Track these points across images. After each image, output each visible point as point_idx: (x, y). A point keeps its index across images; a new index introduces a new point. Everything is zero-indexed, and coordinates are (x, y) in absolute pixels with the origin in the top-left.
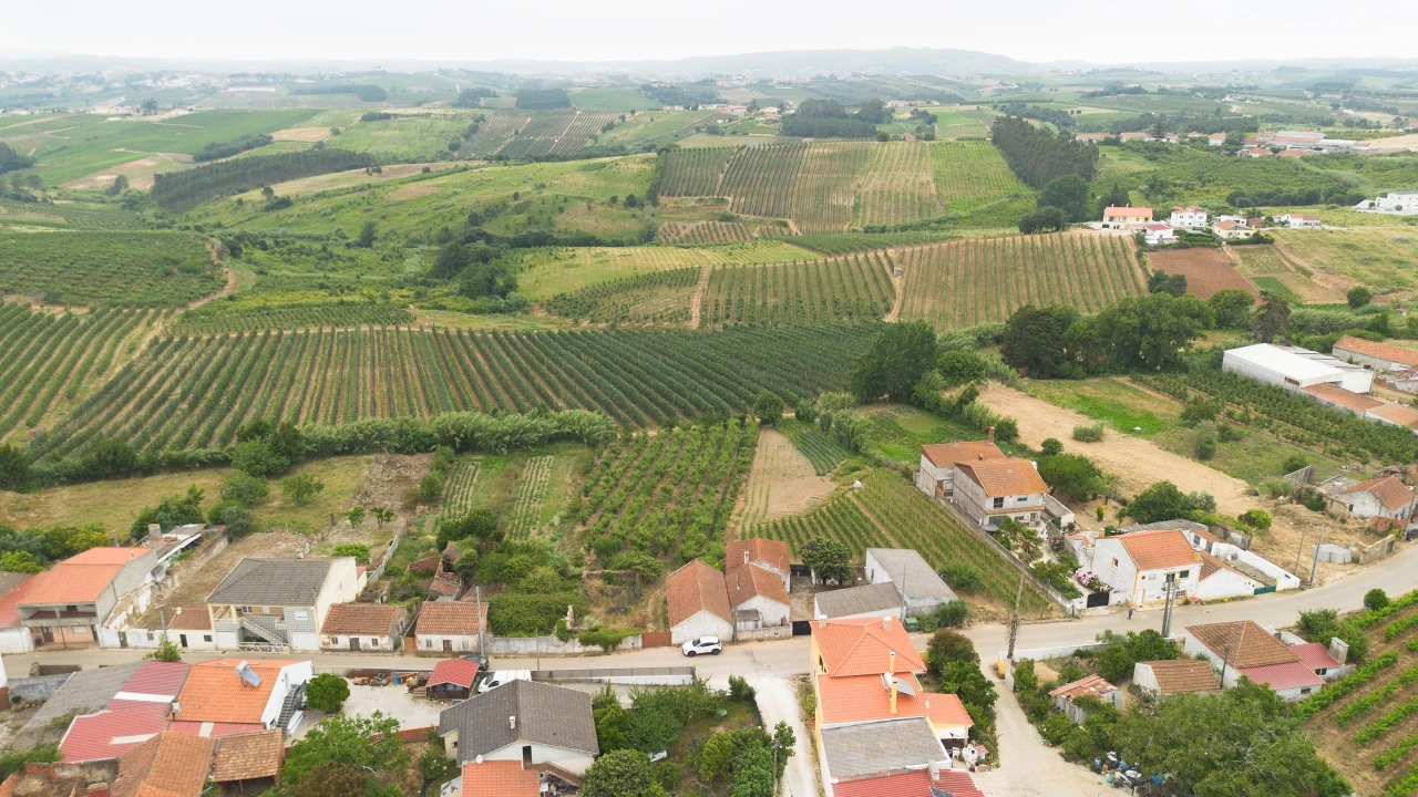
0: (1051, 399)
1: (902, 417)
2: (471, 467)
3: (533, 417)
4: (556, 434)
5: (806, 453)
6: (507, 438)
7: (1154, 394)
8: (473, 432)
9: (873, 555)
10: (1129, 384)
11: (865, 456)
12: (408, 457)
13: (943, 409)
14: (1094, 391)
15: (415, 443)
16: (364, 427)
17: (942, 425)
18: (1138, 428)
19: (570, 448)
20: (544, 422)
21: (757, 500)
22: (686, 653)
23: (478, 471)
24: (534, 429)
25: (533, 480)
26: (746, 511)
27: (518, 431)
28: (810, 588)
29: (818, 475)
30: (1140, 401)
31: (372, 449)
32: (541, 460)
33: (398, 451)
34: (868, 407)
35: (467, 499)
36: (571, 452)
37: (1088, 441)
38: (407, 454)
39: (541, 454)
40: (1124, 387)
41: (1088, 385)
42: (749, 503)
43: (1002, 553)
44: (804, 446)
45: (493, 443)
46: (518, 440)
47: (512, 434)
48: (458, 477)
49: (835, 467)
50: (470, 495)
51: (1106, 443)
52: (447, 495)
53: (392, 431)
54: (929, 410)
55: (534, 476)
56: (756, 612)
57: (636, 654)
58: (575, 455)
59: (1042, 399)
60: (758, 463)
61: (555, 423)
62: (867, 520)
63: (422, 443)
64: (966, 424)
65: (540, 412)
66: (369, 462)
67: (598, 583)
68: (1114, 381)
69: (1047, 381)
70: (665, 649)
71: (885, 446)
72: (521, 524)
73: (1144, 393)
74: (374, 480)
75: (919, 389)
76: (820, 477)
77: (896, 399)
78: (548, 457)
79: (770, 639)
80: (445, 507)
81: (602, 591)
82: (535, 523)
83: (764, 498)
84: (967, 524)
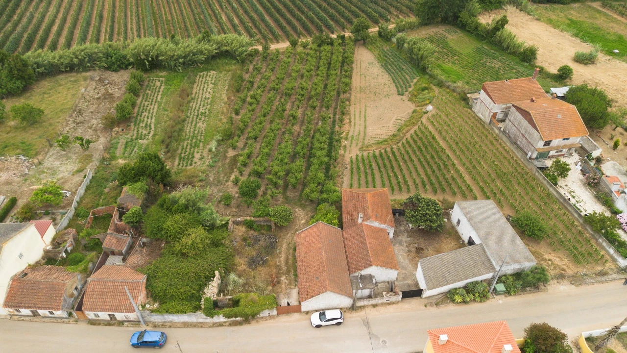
0: (550, 22)
1: (450, 36)
2: (158, 84)
3: (199, 41)
4: (216, 53)
5: (388, 71)
6: (181, 60)
7: (619, 18)
8: (157, 56)
9: (462, 209)
10: (601, 9)
11: (431, 76)
12: (114, 74)
13: (480, 32)
14: (579, 15)
15: (117, 63)
16: (78, 53)
17: (479, 45)
18: (617, 51)
19: (227, 64)
20: (207, 46)
21: (358, 122)
22: (314, 326)
23: (162, 88)
24: (201, 52)
25: (200, 96)
26: (351, 134)
27: (189, 55)
28: (408, 232)
29: (399, 94)
30: (611, 24)
31: (87, 69)
32: (207, 75)
33: (108, 68)
34: (427, 27)
35: (152, 118)
36: (227, 68)
37: (586, 64)
38: (113, 71)
39: (208, 70)
40: (598, 11)
41: (572, 9)
42: (352, 124)
43: (551, 189)
44: (386, 63)
45: (172, 63)
46: (190, 60)
47: (185, 57)
48: (148, 94)
49: (410, 87)
50: (154, 114)
51: (598, 65)
52: (138, 114)
53: (101, 55)
54: (469, 31)
55: (201, 92)
56: (371, 277)
57: (272, 322)
58: (229, 71)
59: (544, 21)
60: (356, 81)
61: (215, 46)
62: (443, 150)
63: (123, 64)
64: (496, 45)
65: (204, 37)
66: (85, 79)
67: (241, 230)
68: (590, 7)
69: (545, 5)
70: (296, 316)
71: (443, 65)
72: (189, 147)
73: (613, 18)
74: (88, 97)
75: (464, 15)
76: (401, 97)
77: (445, 21)
78: (212, 72)
79: (382, 304)
80: (135, 125)
81: (245, 240)
82: (199, 146)
83: (363, 119)
84: (519, 155)
